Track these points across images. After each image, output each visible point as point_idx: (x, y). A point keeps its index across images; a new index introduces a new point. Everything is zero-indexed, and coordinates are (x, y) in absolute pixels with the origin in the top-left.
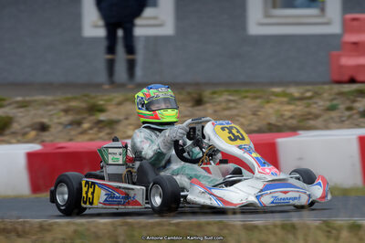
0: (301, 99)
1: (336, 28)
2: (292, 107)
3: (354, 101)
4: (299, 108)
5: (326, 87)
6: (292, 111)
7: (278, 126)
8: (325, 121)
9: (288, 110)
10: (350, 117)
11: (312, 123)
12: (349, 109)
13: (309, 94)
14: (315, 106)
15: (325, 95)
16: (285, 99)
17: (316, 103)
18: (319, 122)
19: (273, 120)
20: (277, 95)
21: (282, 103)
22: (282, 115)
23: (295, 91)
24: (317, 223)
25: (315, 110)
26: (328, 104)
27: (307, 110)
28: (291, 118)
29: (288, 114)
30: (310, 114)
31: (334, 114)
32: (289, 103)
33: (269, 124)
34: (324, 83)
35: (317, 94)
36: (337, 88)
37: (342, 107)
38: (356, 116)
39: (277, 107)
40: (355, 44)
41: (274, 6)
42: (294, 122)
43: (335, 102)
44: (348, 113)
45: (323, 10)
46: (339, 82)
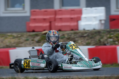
0: (17, 37)
1: (28, 14)
2: (14, 40)
3: (34, 38)
4: (16, 40)
5: (25, 33)
6: (14, 41)
7: (9, 46)
8: (25, 44)
9: (13, 41)
10: (33, 43)
11: (20, 45)
12: (33, 40)
13: (19, 36)
14: (21, 39)
15: (25, 36)
16: (12, 37)
17: (22, 38)
18: (23, 45)
19: (8, 44)
20: (9, 36)
21: (10, 38)
22: (11, 42)
23: (15, 35)
24: (23, 77)
25: (21, 41)
26: (26, 39)
27: (19, 41)
28: (14, 43)
29: (13, 42)
30: (20, 42)
31: (28, 42)
32: (13, 38)
33: (7, 45)
34: (25, 32)
35: (22, 36)
36: (29, 34)
37: (30, 40)
38: (35, 43)
39: (9, 40)
40: (34, 19)
41: (8, 7)
42: (14, 45)
43: (28, 38)
44: (32, 42)
45: (24, 8)
46: (29, 32)
